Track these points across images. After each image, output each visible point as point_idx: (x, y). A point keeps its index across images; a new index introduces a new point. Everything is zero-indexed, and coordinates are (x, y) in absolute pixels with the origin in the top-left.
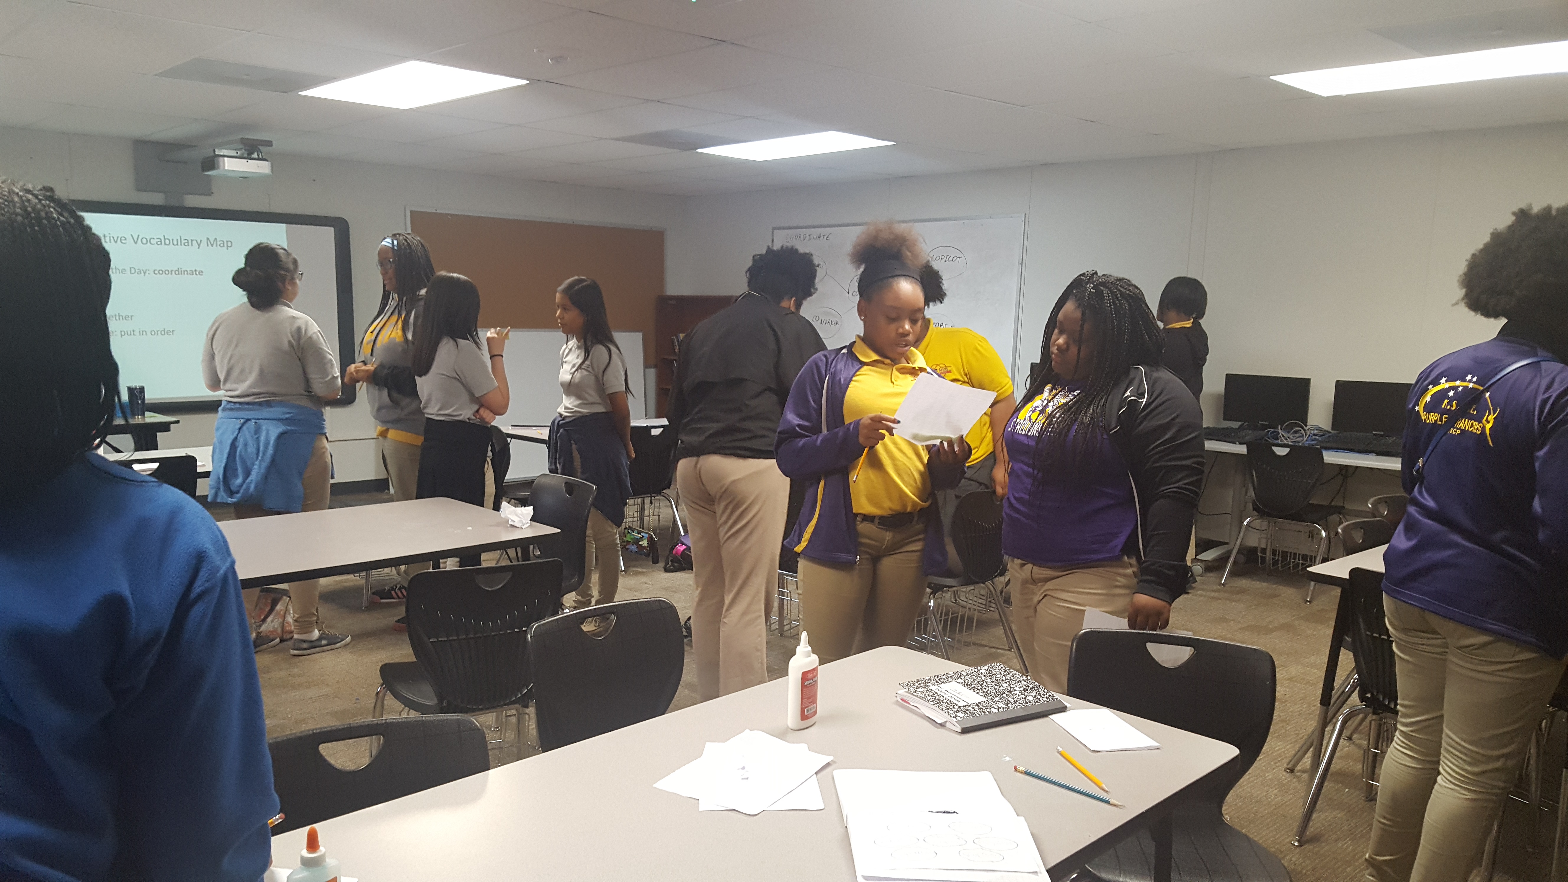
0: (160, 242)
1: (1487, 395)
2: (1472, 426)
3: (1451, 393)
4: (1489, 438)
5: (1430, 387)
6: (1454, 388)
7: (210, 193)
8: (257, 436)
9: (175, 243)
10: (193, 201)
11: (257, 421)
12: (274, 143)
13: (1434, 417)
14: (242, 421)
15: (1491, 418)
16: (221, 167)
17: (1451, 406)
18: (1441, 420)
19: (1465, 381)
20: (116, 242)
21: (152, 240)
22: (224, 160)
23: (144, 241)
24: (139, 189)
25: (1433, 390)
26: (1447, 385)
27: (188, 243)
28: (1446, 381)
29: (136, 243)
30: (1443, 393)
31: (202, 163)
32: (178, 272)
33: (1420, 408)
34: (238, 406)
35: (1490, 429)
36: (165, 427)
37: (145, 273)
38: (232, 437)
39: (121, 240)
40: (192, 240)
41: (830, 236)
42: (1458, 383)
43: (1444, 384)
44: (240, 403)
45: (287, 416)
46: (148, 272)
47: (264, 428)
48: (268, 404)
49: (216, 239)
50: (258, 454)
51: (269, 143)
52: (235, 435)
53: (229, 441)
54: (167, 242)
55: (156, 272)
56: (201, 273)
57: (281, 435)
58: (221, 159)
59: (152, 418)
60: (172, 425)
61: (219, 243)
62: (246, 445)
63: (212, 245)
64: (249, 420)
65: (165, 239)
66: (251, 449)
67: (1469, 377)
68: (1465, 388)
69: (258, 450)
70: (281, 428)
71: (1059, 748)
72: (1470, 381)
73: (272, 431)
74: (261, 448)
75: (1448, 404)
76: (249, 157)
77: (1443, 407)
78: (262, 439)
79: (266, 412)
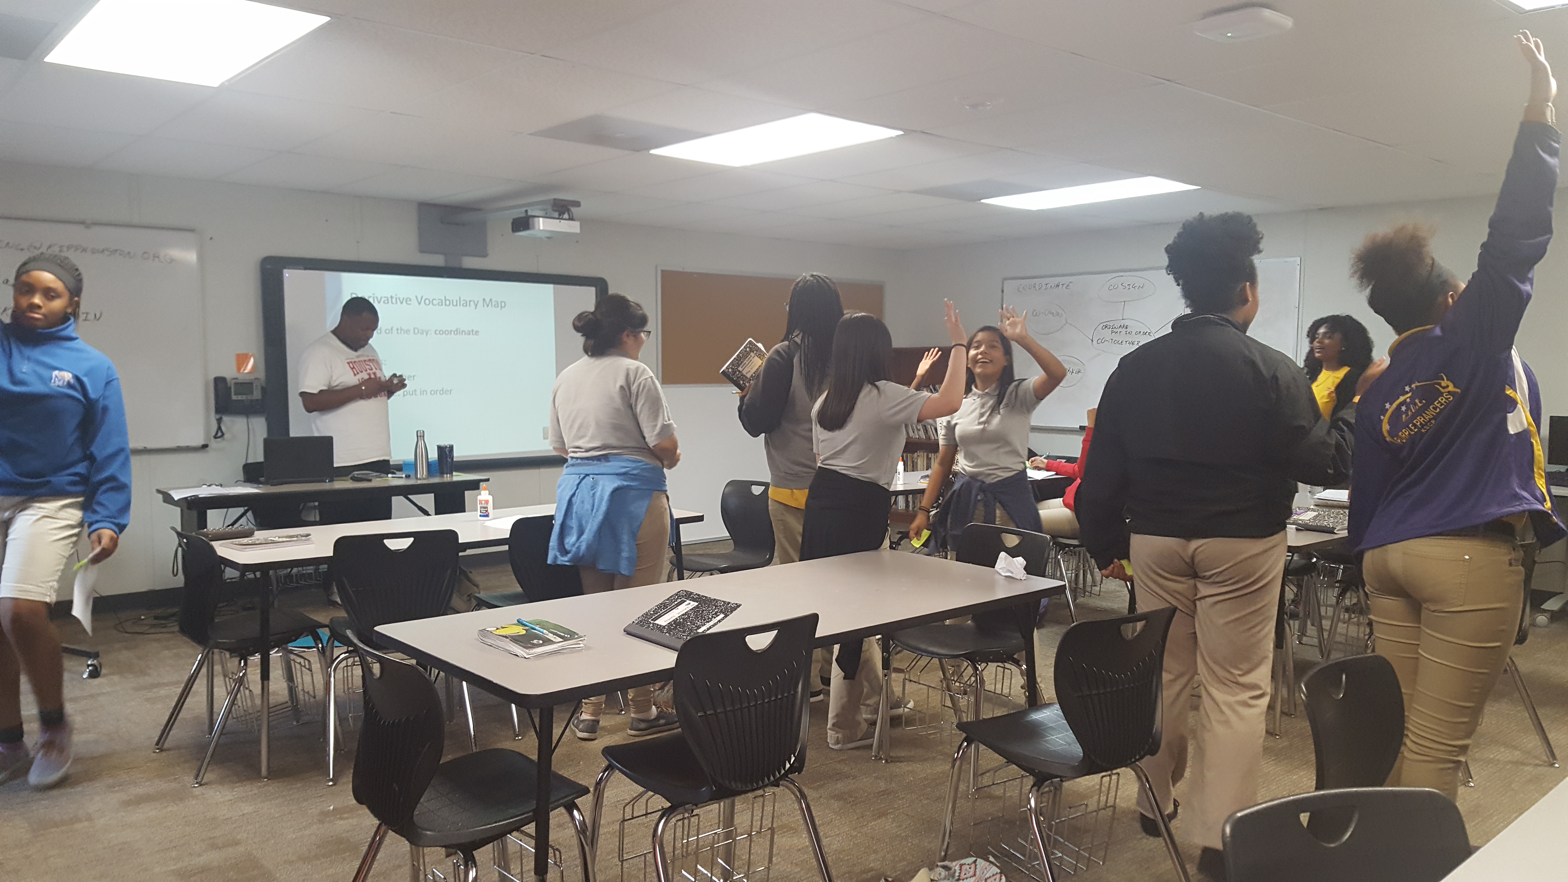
0: (441, 303)
7: (484, 255)
8: (593, 492)
9: (455, 304)
10: (470, 262)
11: (596, 476)
12: (582, 204)
14: (582, 476)
16: (537, 228)
20: (402, 303)
21: (434, 301)
22: (539, 221)
23: (427, 302)
24: (422, 251)
27: (466, 304)
29: (420, 304)
31: (513, 223)
32: (457, 332)
34: (579, 461)
36: (474, 485)
37: (427, 334)
38: (571, 493)
39: (406, 301)
40: (470, 301)
41: (1071, 284)
44: (582, 459)
45: (624, 470)
46: (429, 332)
47: (601, 483)
48: (605, 458)
49: (491, 300)
50: (592, 510)
51: (577, 204)
52: (573, 492)
53: (567, 498)
54: (448, 303)
55: (437, 332)
56: (477, 332)
57: (616, 490)
58: (536, 219)
59: (459, 477)
60: (481, 483)
61: (494, 304)
62: (583, 502)
63: (488, 306)
64: (587, 475)
65: (446, 300)
66: (588, 506)
69: (593, 506)
70: (617, 483)
73: (607, 486)
74: (596, 504)
76: (560, 218)
78: (598, 494)
79: (604, 467)
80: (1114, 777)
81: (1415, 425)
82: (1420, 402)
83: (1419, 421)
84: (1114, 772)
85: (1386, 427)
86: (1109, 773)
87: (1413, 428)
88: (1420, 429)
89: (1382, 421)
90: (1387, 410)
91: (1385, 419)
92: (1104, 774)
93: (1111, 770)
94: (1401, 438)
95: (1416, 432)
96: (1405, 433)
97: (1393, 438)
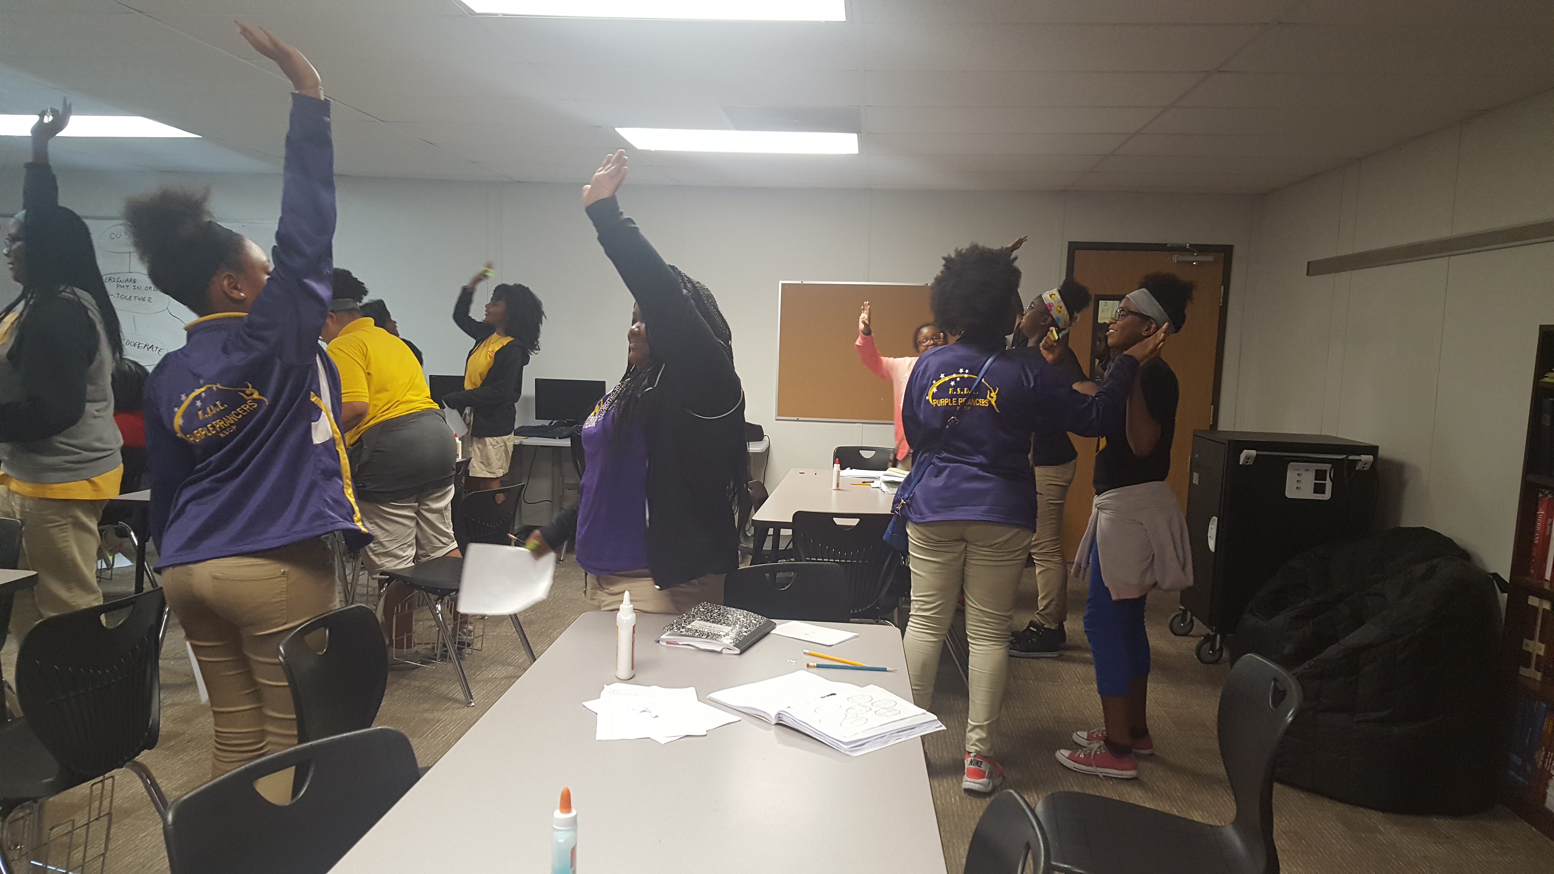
1: (983, 380)
2: (978, 402)
3: (953, 383)
4: (996, 408)
5: (934, 382)
6: (954, 379)
13: (943, 402)
15: (993, 394)
17: (957, 392)
18: (951, 402)
19: (959, 373)
25: (937, 384)
26: (947, 379)
28: (945, 376)
30: (946, 384)
33: (929, 398)
35: (995, 402)
42: (954, 376)
43: (944, 379)
67: (961, 371)
68: (962, 378)
71: (804, 651)
72: (964, 373)
75: (954, 391)
77: (950, 393)
80: (108, 782)
81: (213, 426)
82: (222, 405)
83: (219, 424)
84: (107, 775)
85: (178, 421)
86: (101, 778)
87: (211, 429)
88: (218, 432)
89: (175, 413)
90: (183, 402)
91: (179, 412)
92: (93, 782)
93: (103, 774)
94: (196, 437)
95: (213, 434)
96: (200, 434)
97: (185, 435)
